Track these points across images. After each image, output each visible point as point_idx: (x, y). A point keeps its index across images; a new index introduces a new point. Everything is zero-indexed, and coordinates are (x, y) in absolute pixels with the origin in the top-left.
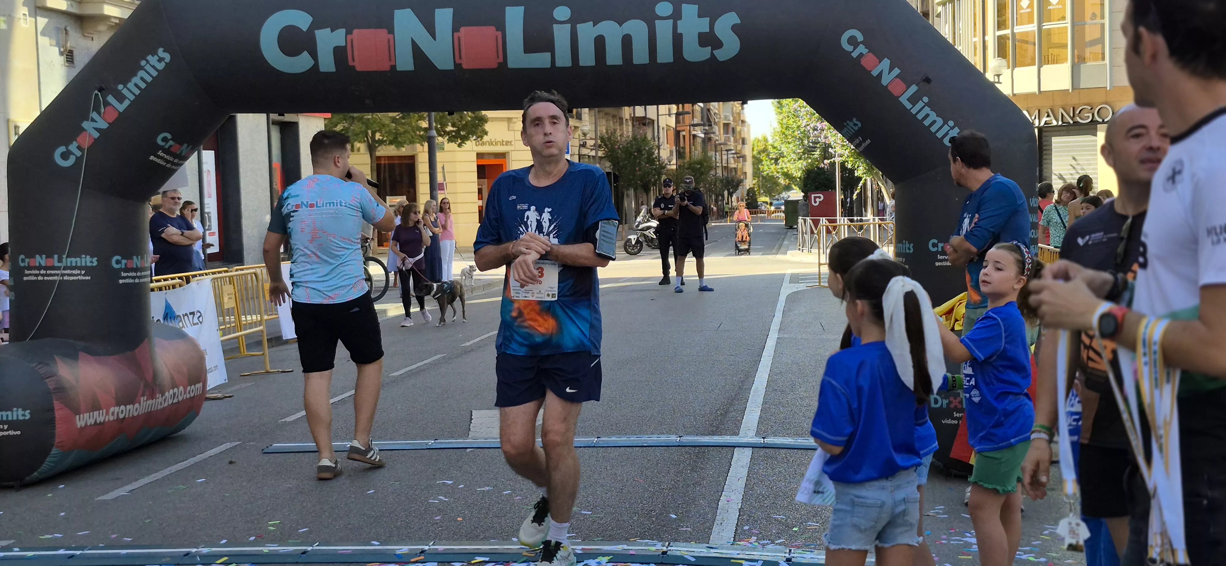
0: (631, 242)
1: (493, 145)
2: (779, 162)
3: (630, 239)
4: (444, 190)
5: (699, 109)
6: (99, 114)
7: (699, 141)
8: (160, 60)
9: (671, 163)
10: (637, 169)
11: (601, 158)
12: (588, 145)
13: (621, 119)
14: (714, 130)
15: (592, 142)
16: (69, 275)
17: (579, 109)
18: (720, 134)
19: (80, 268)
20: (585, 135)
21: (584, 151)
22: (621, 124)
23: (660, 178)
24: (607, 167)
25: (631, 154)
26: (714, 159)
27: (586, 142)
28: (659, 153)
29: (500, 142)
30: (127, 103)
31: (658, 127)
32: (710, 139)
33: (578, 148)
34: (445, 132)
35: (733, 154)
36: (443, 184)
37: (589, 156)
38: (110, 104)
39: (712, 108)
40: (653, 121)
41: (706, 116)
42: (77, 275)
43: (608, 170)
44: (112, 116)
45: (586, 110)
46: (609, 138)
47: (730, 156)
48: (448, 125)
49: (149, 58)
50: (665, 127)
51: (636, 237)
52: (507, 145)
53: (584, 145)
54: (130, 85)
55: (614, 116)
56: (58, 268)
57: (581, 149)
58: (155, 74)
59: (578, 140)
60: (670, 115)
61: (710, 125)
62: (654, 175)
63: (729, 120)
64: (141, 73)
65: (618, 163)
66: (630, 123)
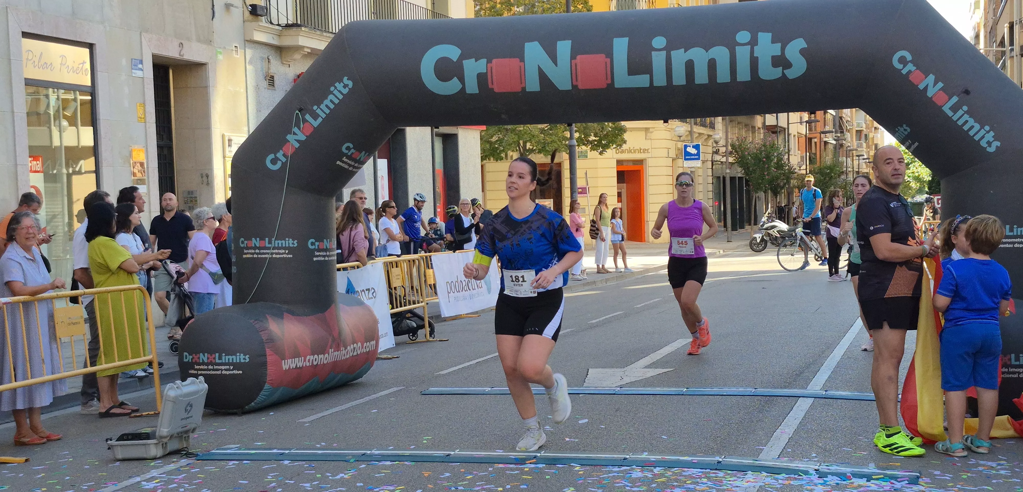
0: (756, 240)
1: (632, 153)
2: (910, 166)
3: (756, 238)
4: (586, 193)
5: (831, 117)
6: (299, 129)
7: (830, 147)
8: (345, 86)
9: (801, 169)
10: (766, 173)
11: (732, 164)
12: (720, 152)
13: (753, 127)
14: (846, 136)
15: (723, 150)
16: (276, 254)
17: (713, 118)
18: (852, 141)
19: (285, 248)
20: (716, 142)
21: (717, 158)
22: (754, 132)
23: (788, 182)
24: (739, 172)
25: (760, 160)
26: (845, 164)
27: (718, 149)
28: (788, 159)
29: (638, 150)
30: (320, 120)
31: (789, 135)
32: (842, 145)
33: (711, 155)
34: (588, 141)
35: (864, 159)
36: (586, 188)
37: (722, 162)
38: (307, 121)
39: (844, 116)
40: (785, 129)
41: (838, 124)
42: (283, 254)
43: (740, 175)
44: (309, 131)
45: (720, 119)
46: (740, 145)
47: (861, 161)
48: (591, 135)
49: (337, 84)
50: (796, 134)
51: (761, 236)
52: (644, 153)
53: (717, 152)
54: (323, 106)
55: (746, 125)
56: (269, 248)
57: (714, 155)
58: (341, 97)
59: (711, 147)
60: (801, 123)
61: (842, 132)
62: (783, 179)
63: (862, 127)
64: (331, 97)
65: (748, 168)
66: (762, 131)
